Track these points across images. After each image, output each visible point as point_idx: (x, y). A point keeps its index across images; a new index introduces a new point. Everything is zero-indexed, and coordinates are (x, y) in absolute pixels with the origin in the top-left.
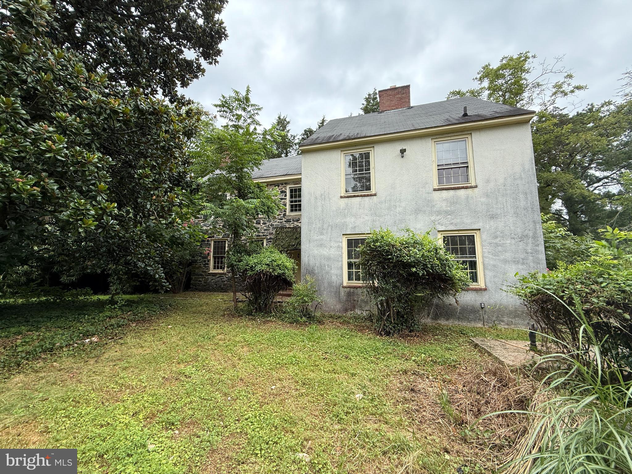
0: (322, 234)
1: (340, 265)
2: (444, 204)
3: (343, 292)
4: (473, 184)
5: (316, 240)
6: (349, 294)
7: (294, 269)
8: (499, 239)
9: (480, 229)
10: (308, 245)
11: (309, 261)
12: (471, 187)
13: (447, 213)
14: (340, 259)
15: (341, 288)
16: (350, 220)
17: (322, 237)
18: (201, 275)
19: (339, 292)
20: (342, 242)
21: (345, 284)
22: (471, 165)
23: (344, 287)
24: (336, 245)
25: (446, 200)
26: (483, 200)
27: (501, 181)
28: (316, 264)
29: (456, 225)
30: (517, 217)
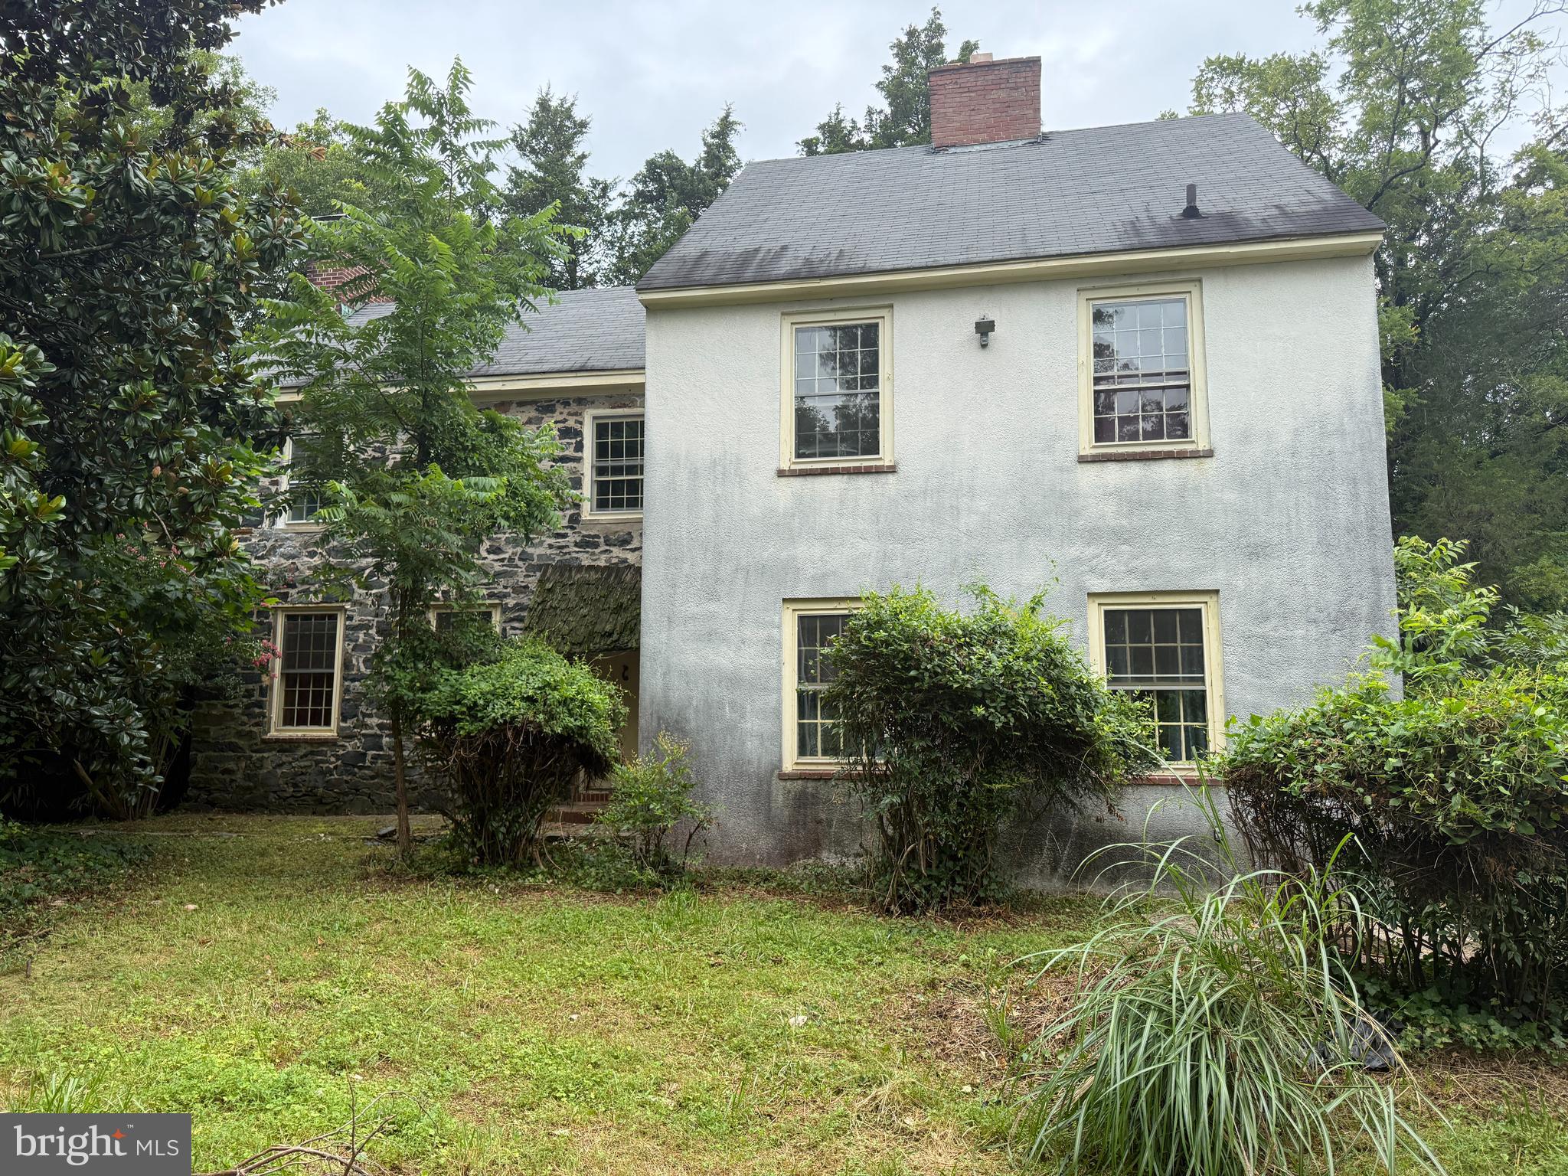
0: (713, 596)
1: (773, 704)
2: (1109, 509)
3: (780, 795)
4: (1202, 446)
5: (694, 618)
6: (802, 802)
7: (614, 717)
8: (1274, 622)
9: (1217, 592)
10: (664, 635)
11: (667, 688)
12: (1195, 455)
13: (1120, 536)
14: (773, 683)
15: (775, 780)
16: (808, 553)
17: (713, 607)
18: (233, 747)
19: (769, 793)
20: (779, 627)
21: (788, 767)
22: (1196, 381)
23: (785, 777)
24: (763, 634)
25: (1117, 493)
26: (1231, 496)
27: (1284, 438)
28: (690, 699)
29: (1145, 575)
30: (1326, 554)
